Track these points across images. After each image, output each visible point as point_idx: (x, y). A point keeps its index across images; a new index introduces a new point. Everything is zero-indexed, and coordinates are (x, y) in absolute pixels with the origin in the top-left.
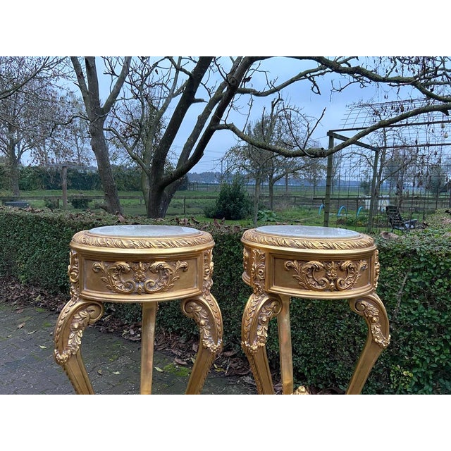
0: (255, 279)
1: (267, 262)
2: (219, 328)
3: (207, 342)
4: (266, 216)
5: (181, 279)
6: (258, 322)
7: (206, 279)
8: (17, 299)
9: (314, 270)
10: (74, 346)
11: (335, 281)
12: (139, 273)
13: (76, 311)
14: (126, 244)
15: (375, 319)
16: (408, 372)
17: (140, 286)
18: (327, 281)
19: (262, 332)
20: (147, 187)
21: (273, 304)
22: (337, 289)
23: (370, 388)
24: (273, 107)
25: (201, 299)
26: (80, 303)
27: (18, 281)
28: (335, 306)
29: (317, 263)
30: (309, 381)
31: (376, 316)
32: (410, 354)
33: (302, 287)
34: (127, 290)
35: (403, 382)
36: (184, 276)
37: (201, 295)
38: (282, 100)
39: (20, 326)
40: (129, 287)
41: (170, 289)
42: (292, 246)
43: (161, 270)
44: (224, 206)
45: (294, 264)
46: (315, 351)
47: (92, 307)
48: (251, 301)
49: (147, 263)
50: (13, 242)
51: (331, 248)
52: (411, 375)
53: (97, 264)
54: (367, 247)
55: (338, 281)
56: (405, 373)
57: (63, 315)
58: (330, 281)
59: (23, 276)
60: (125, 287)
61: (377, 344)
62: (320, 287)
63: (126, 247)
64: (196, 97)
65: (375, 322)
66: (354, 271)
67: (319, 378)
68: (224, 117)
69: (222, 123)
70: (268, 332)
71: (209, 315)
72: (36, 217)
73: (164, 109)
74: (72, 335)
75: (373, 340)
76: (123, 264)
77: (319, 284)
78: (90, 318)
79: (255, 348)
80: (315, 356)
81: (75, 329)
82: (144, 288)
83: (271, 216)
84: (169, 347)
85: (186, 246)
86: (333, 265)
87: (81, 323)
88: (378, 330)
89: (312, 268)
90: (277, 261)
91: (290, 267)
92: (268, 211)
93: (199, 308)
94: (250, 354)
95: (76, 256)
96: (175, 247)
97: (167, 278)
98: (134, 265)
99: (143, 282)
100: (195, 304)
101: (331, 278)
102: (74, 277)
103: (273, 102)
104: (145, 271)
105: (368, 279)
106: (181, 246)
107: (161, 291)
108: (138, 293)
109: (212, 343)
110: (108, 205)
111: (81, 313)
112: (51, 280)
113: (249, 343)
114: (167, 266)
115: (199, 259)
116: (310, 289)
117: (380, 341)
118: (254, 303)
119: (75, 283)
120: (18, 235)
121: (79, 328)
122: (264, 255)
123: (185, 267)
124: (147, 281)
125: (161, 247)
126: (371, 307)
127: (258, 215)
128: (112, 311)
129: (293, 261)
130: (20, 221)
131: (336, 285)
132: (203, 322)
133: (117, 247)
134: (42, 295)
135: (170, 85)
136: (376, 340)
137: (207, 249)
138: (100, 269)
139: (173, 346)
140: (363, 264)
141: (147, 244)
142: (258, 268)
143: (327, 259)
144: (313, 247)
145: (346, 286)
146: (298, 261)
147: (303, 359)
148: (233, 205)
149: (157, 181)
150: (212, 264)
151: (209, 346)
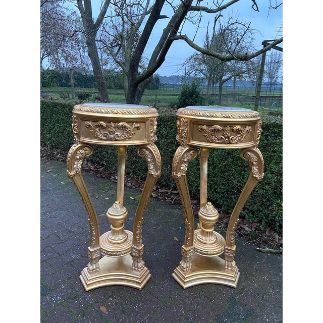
0: (182, 137)
1: (188, 127)
2: (159, 164)
3: (152, 171)
5: (136, 134)
6: (181, 161)
7: (151, 135)
9: (216, 131)
10: (77, 168)
11: (228, 138)
12: (111, 129)
13: (77, 150)
14: (103, 111)
15: (254, 163)
17: (112, 136)
18: (223, 137)
19: (184, 167)
20: (126, 84)
21: (192, 152)
22: (230, 143)
24: (215, 22)
25: (149, 147)
26: (80, 145)
28: (242, 163)
29: (218, 127)
30: (223, 208)
31: (255, 161)
33: (208, 141)
34: (105, 138)
36: (138, 132)
37: (148, 144)
38: (222, 16)
39: (49, 171)
40: (106, 136)
41: (129, 139)
42: (204, 116)
43: (123, 127)
45: (205, 127)
46: (228, 190)
47: (86, 148)
48: (179, 150)
49: (115, 123)
51: (227, 117)
53: (87, 122)
54: (252, 117)
55: (230, 138)
57: (71, 151)
58: (226, 138)
60: (104, 136)
61: (255, 178)
62: (219, 142)
63: (103, 113)
64: (161, 14)
65: (254, 165)
66: (242, 132)
67: (229, 206)
68: (179, 31)
69: (178, 34)
70: (187, 167)
71: (153, 156)
72: (54, 103)
73: (139, 24)
74: (76, 163)
75: (253, 176)
76: (102, 122)
77: (219, 140)
78: (86, 154)
79: (179, 175)
80: (227, 194)
81: (78, 159)
82: (114, 137)
84: (139, 187)
85: (139, 114)
86: (228, 128)
87: (81, 156)
88: (256, 170)
89: (215, 130)
90: (195, 125)
91: (202, 129)
93: (147, 152)
94: (177, 179)
95: (76, 118)
96: (132, 114)
97: (127, 133)
98: (108, 124)
99: (114, 134)
100: (145, 150)
101: (226, 136)
102: (75, 130)
103: (215, 18)
104: (115, 128)
105: (252, 138)
106: (135, 114)
107: (124, 140)
108: (111, 140)
109: (154, 172)
110: (100, 96)
111: (80, 151)
112: (66, 145)
113: (176, 173)
114: (127, 125)
115: (147, 123)
116: (213, 142)
117: (257, 176)
118: (180, 151)
119: (76, 134)
121: (80, 159)
122: (187, 122)
123: (138, 127)
124: (116, 133)
125: (123, 114)
126: (253, 155)
128: (104, 165)
129: (204, 125)
131: (229, 141)
132: (149, 160)
133: (98, 112)
135: (144, 5)
136: (254, 175)
137: (152, 117)
138: (89, 126)
139: (141, 186)
140: (248, 128)
141: (115, 111)
142: (183, 130)
143: (224, 124)
144: (216, 117)
145: (235, 141)
146: (207, 125)
147: (220, 195)
149: (133, 79)
150: (155, 127)
151: (153, 173)
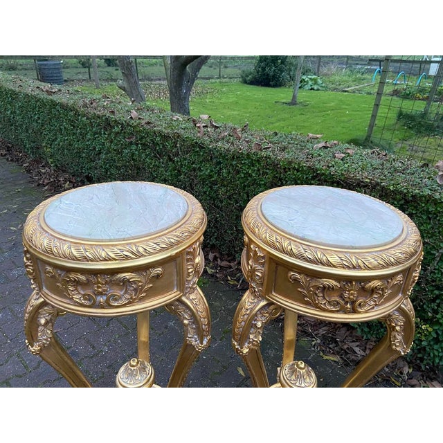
4: (310, 83)
8: (48, 184)
16: (428, 326)
23: (382, 330)
27: (47, 165)
32: (435, 312)
35: (419, 333)
44: (264, 69)
50: (36, 124)
52: (430, 329)
56: (423, 327)
59: (51, 160)
83: (316, 83)
92: (313, 77)
120: (39, 118)
127: (301, 82)
130: (38, 103)
134: (70, 182)
148: (274, 68)
